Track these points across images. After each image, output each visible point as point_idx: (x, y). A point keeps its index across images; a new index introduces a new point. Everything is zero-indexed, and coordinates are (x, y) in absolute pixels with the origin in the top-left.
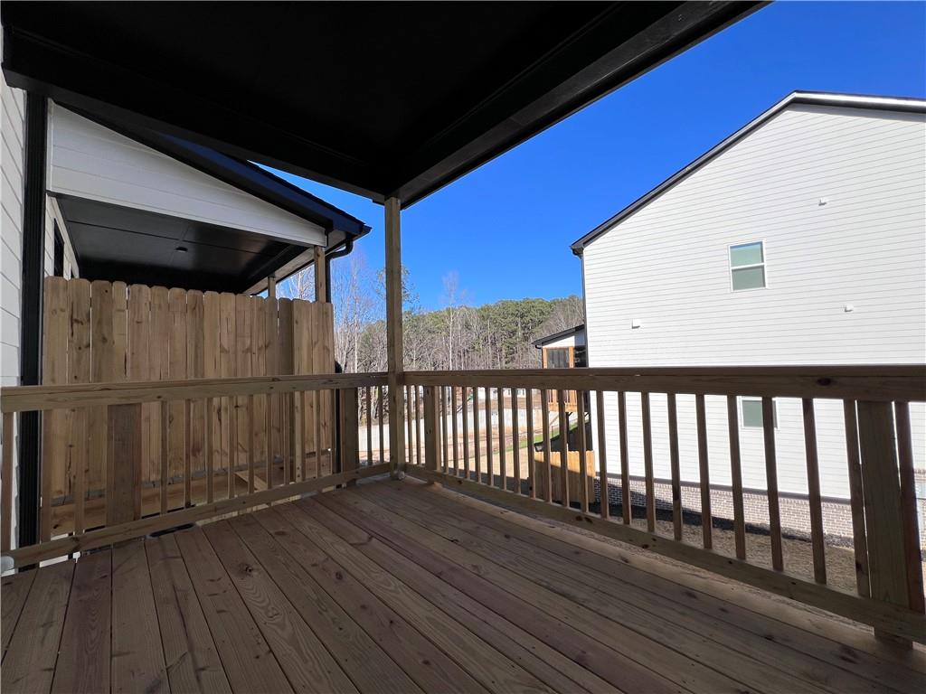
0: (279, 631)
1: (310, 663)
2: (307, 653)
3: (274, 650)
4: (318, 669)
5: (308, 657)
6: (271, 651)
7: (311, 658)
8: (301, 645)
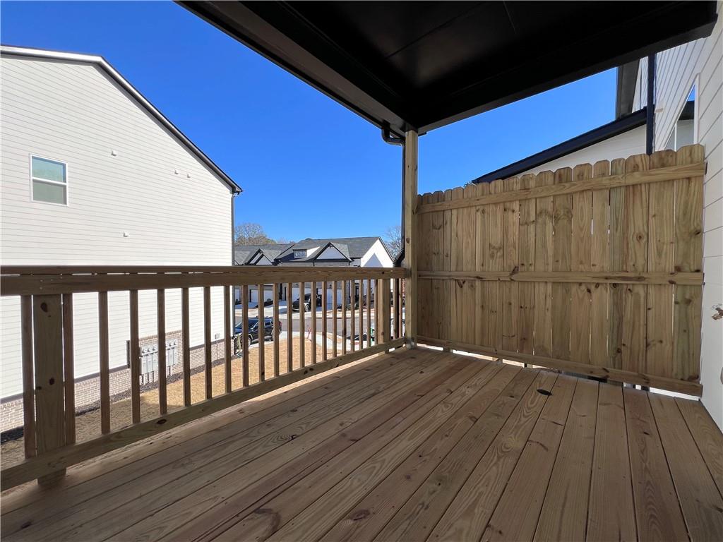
0: (465, 532)
1: (481, 489)
2: (474, 496)
3: (485, 525)
4: (482, 482)
5: (477, 494)
6: (488, 526)
7: (476, 492)
8: (470, 504)
